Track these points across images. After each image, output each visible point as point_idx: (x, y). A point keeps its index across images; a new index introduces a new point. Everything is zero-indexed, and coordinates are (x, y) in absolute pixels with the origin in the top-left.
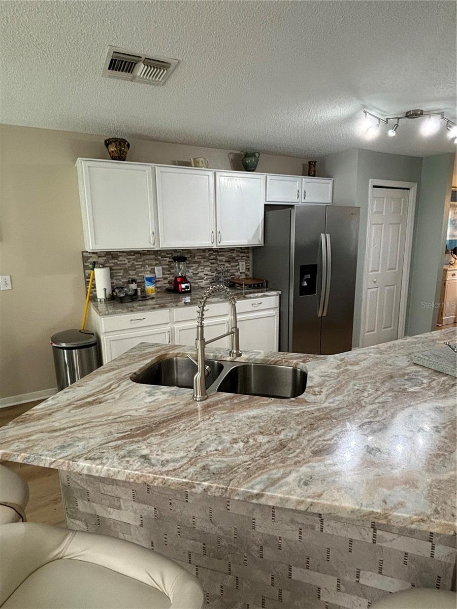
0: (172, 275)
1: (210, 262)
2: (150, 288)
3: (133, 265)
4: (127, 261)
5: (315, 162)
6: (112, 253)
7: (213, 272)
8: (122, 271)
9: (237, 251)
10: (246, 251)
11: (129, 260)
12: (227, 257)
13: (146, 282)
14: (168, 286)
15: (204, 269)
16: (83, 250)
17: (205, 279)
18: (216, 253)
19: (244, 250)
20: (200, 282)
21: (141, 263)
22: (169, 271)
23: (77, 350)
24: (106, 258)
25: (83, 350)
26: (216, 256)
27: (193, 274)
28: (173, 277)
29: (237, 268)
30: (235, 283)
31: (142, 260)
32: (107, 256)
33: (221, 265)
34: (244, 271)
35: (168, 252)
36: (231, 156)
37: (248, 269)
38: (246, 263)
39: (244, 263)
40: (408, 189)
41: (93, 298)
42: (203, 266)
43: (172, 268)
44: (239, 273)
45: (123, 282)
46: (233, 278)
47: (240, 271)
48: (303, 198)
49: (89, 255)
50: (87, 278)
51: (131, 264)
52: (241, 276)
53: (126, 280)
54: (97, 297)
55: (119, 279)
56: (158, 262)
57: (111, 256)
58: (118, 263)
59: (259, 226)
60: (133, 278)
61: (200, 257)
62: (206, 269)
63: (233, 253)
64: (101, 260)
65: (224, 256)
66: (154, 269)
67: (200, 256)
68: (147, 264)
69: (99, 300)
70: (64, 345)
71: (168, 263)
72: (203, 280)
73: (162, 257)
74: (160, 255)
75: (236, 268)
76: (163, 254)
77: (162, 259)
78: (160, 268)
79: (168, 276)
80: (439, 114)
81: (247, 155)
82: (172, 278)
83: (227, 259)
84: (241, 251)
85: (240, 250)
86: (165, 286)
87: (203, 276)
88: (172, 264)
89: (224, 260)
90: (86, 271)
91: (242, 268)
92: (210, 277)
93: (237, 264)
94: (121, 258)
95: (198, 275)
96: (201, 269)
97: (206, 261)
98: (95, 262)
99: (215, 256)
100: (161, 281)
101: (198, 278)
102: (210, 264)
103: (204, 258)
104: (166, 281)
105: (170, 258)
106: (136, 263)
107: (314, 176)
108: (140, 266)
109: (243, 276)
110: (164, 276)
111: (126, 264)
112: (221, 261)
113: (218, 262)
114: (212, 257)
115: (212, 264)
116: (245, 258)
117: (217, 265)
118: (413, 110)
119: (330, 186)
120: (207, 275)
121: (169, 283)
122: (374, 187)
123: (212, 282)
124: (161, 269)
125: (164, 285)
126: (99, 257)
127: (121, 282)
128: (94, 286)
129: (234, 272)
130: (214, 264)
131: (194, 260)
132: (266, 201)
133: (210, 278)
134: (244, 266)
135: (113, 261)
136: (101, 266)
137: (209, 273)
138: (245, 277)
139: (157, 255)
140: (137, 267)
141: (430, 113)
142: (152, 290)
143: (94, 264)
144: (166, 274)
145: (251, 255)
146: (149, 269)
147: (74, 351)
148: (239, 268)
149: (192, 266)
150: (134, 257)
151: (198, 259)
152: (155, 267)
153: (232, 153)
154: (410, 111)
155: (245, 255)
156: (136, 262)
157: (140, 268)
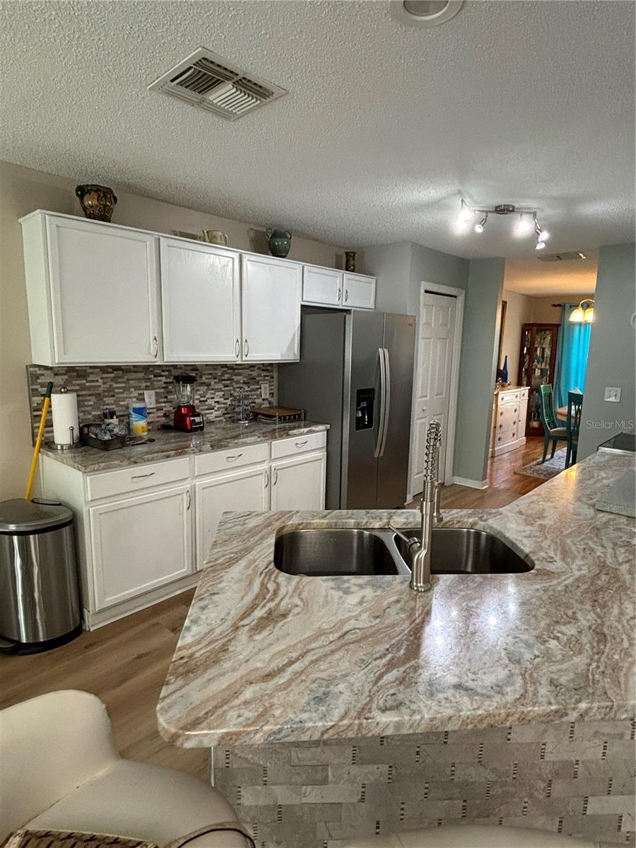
0: (170, 404)
1: (223, 384)
2: (139, 424)
3: (111, 389)
4: (101, 381)
5: (354, 253)
6: (77, 368)
7: (228, 399)
8: (93, 398)
9: (258, 368)
10: (269, 368)
11: (105, 381)
12: (246, 377)
13: (134, 415)
14: (163, 420)
15: (214, 394)
16: (29, 364)
17: (216, 409)
18: (231, 371)
19: (267, 367)
20: (209, 413)
21: (123, 385)
22: (166, 397)
23: (37, 535)
24: (66, 377)
25: (49, 535)
26: (232, 374)
27: (200, 401)
28: (170, 406)
29: (259, 392)
30: (258, 414)
31: (125, 380)
32: (69, 374)
33: (238, 388)
34: (267, 397)
35: (164, 369)
36: (252, 234)
37: (272, 394)
38: (270, 386)
39: (267, 385)
40: (455, 297)
41: (49, 445)
42: (212, 389)
43: (170, 392)
44: (260, 400)
45: (93, 416)
46: (253, 407)
47: (263, 397)
48: (344, 300)
49: (39, 372)
50: (37, 410)
51: (107, 386)
52: (263, 404)
53: (98, 413)
54: (54, 442)
55: (87, 411)
56: (148, 384)
57: (75, 374)
58: (87, 384)
59: (294, 335)
60: (110, 409)
61: (210, 376)
62: (217, 393)
63: (254, 371)
64: (59, 380)
65: (241, 375)
66: (143, 394)
67: (210, 374)
68: (133, 387)
69: (59, 447)
70: (12, 527)
71: (164, 385)
72: (212, 411)
73: (154, 376)
74: (152, 372)
75: (256, 393)
76: (157, 371)
77: (156, 379)
78: (152, 392)
79: (163, 405)
80: (530, 213)
81: (276, 235)
82: (168, 408)
83: (245, 379)
84: (263, 368)
85: (262, 366)
86: (159, 422)
87: (213, 404)
88: (170, 387)
89: (242, 381)
90: (34, 398)
91: (265, 393)
92: (223, 406)
93: (259, 387)
94: (91, 378)
95: (207, 403)
96: (211, 394)
97: (218, 383)
98: (51, 384)
99: (229, 376)
100: (154, 413)
101: (206, 407)
102: (222, 386)
103: (215, 378)
104: (161, 413)
105: (167, 377)
106: (115, 386)
107: (353, 271)
108: (121, 390)
109: (266, 405)
110: (158, 405)
111: (100, 386)
112: (238, 382)
113: (234, 384)
114: (226, 376)
115: (226, 386)
116: (269, 378)
117: (232, 388)
118: (504, 206)
119: (373, 286)
120: (218, 402)
121: (165, 415)
122: (426, 292)
123: (226, 414)
124: (154, 394)
125: (157, 419)
126: (56, 374)
127: (90, 416)
128: (49, 424)
129: (255, 399)
130: (227, 386)
131: (202, 381)
132: (303, 301)
133: (224, 408)
134: (268, 389)
135: (78, 382)
136: (63, 390)
137: (222, 400)
138: (268, 405)
139: (148, 372)
140: (117, 391)
141: (522, 212)
142: (143, 428)
143: (51, 388)
144: (160, 403)
145: (275, 374)
146: (135, 394)
147: (31, 537)
148: (261, 392)
149: (199, 390)
150: (112, 375)
151: (206, 379)
152: (145, 392)
153: (252, 229)
154: (501, 206)
155: (268, 374)
156: (116, 383)
157: (121, 393)
